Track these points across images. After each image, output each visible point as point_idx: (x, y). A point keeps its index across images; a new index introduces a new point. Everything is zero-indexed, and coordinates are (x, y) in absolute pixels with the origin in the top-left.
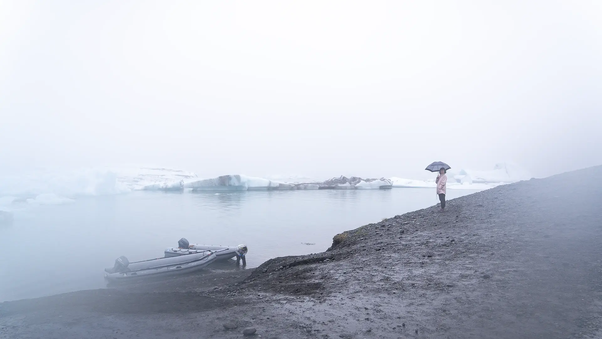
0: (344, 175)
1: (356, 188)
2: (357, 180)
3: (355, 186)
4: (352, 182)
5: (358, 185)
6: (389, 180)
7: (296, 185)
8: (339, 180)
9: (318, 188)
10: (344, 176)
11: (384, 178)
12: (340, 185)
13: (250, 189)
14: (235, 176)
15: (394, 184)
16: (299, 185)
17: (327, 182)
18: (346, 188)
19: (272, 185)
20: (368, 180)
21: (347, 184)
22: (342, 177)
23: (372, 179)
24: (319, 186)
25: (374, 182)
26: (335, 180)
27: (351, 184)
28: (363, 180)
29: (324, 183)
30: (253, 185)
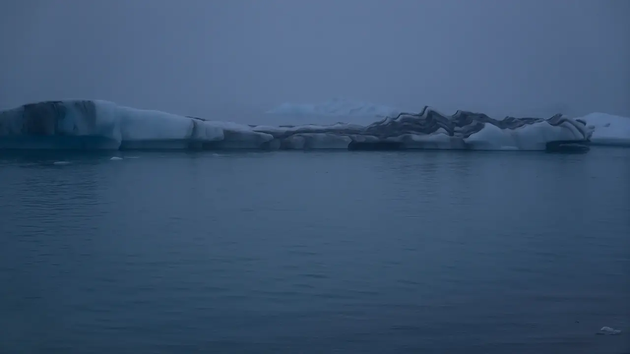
0: (433, 106)
1: (468, 149)
2: (474, 123)
3: (466, 140)
4: (457, 128)
5: (474, 137)
6: (580, 125)
7: (277, 136)
8: (416, 122)
9: (347, 147)
10: (433, 109)
11: (564, 117)
12: (416, 137)
13: (128, 148)
14: (77, 104)
15: (596, 135)
16: (288, 134)
17: (379, 128)
18: (434, 148)
19: (202, 135)
20: (508, 123)
21: (441, 135)
22: (426, 114)
23: (523, 119)
24: (350, 141)
25: (527, 128)
26: (404, 120)
27: (451, 133)
28: (493, 122)
29: (370, 131)
30: (137, 134)
